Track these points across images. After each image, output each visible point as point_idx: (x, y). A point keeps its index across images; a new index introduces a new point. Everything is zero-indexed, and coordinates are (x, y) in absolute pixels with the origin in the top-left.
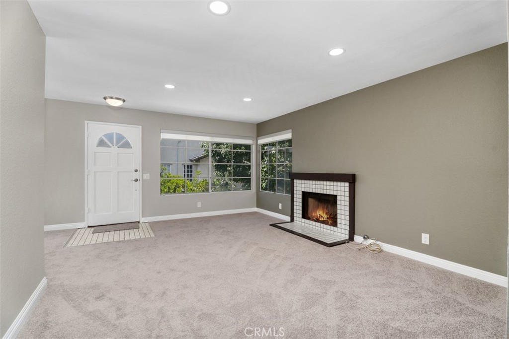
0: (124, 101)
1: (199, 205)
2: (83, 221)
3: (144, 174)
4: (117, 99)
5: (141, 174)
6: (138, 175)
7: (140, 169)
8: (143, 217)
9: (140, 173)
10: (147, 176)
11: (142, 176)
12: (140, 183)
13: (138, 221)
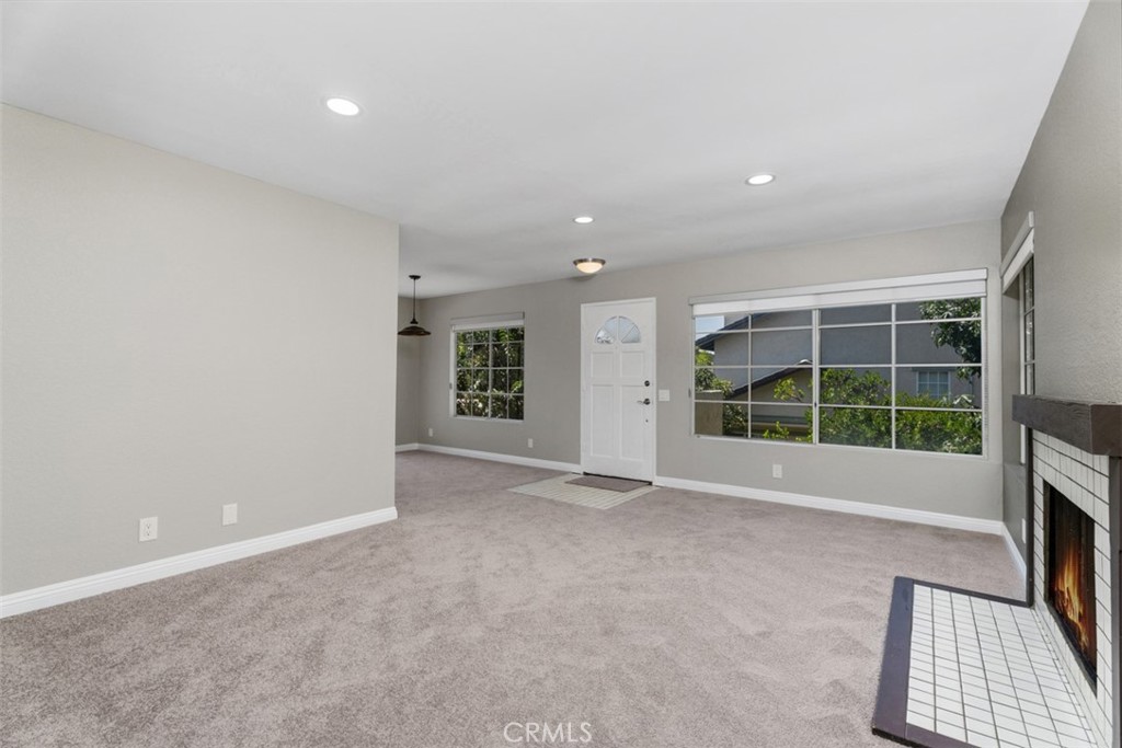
0: (603, 262)
1: (777, 471)
2: (578, 461)
3: (660, 391)
4: (594, 260)
5: (655, 391)
6: (650, 393)
7: (653, 381)
8: (658, 474)
9: (653, 387)
10: (665, 395)
11: (657, 393)
12: (652, 407)
13: (650, 480)
